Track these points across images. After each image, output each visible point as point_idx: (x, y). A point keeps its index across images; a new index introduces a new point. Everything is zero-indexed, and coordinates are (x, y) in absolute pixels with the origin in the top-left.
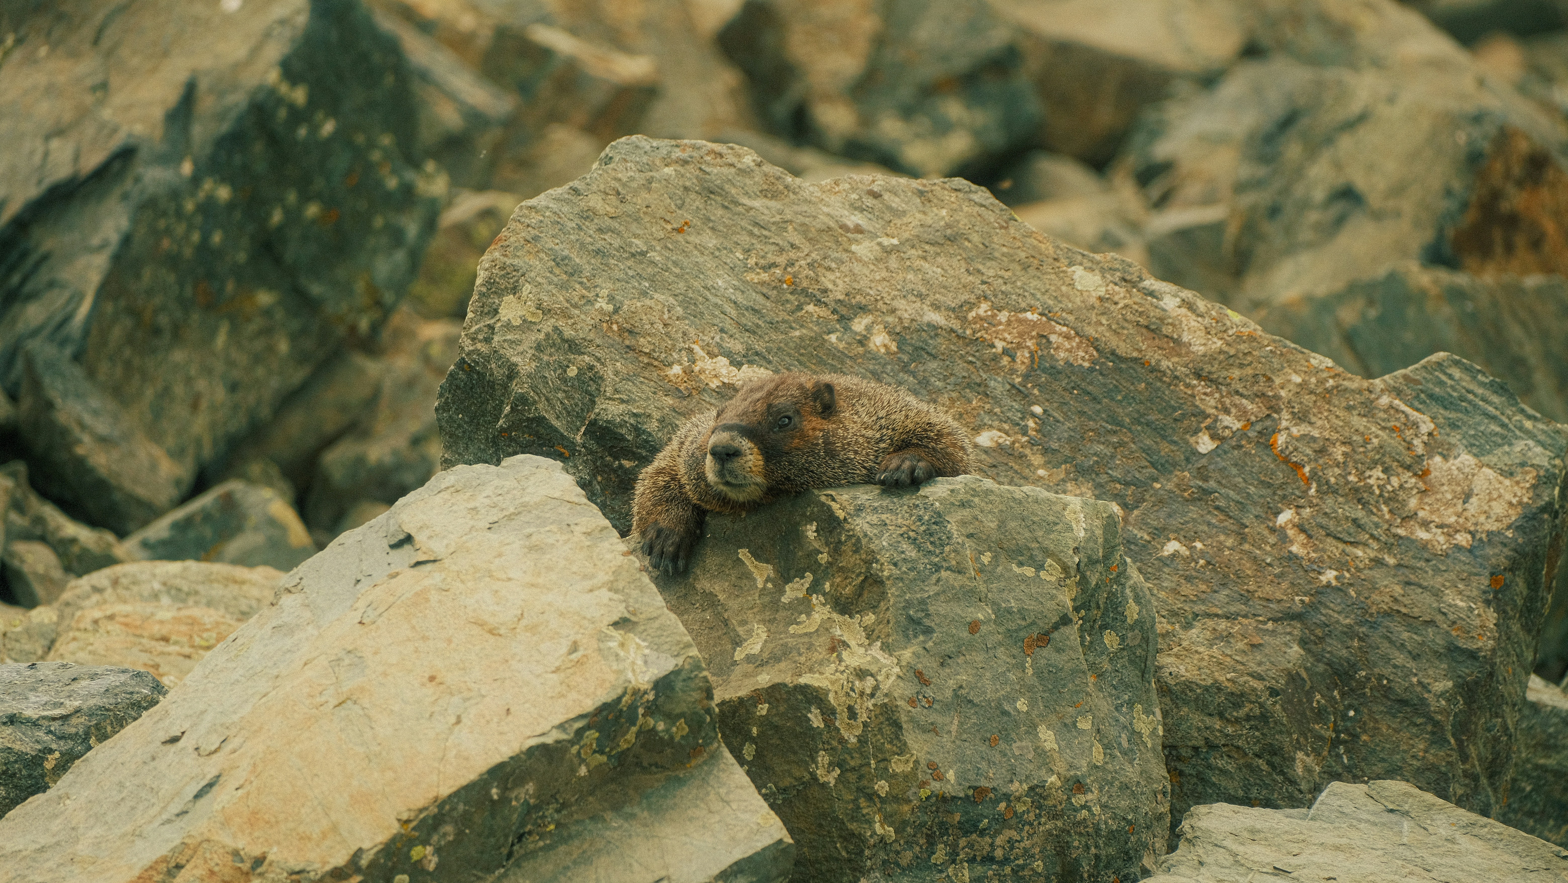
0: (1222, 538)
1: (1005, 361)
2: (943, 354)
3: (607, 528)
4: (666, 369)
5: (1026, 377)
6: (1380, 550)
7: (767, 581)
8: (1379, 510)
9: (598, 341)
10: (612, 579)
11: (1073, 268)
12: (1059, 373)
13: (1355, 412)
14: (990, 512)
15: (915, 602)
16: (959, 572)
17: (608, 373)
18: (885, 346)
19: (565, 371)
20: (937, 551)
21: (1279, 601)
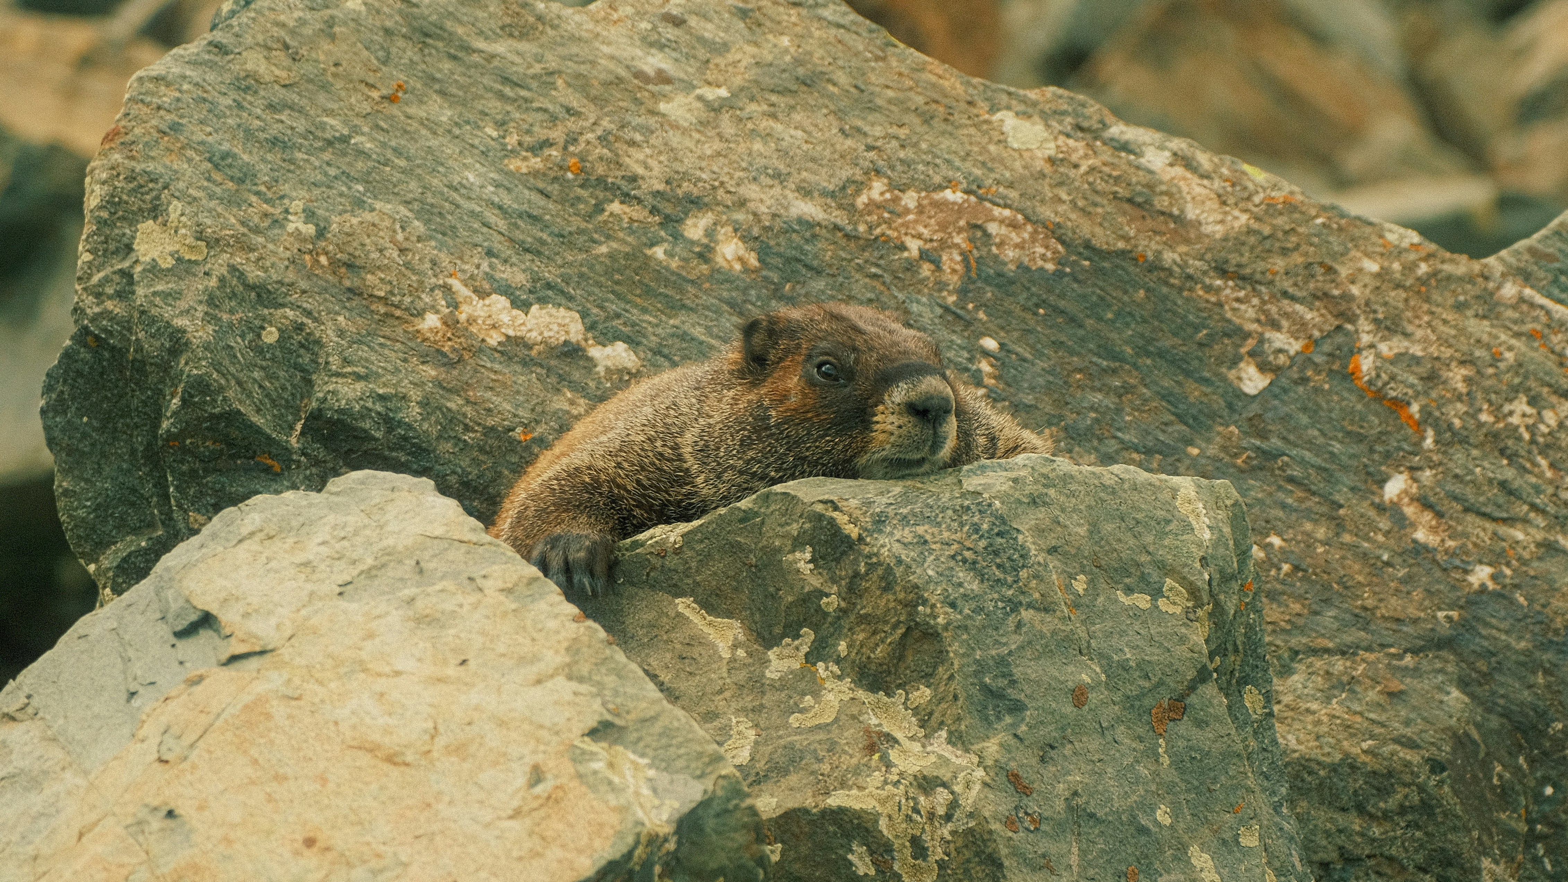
0: (1308, 526)
1: (926, 270)
2: (830, 266)
4: (416, 320)
5: (963, 292)
6: (1549, 528)
7: (735, 646)
8: (1535, 464)
9: (303, 284)
10: (567, 660)
11: (999, 115)
12: (1012, 282)
14: (1074, 510)
15: (991, 663)
16: (1046, 610)
17: (329, 336)
18: (740, 259)
19: (259, 336)
20: (1010, 579)
21: (1415, 621)
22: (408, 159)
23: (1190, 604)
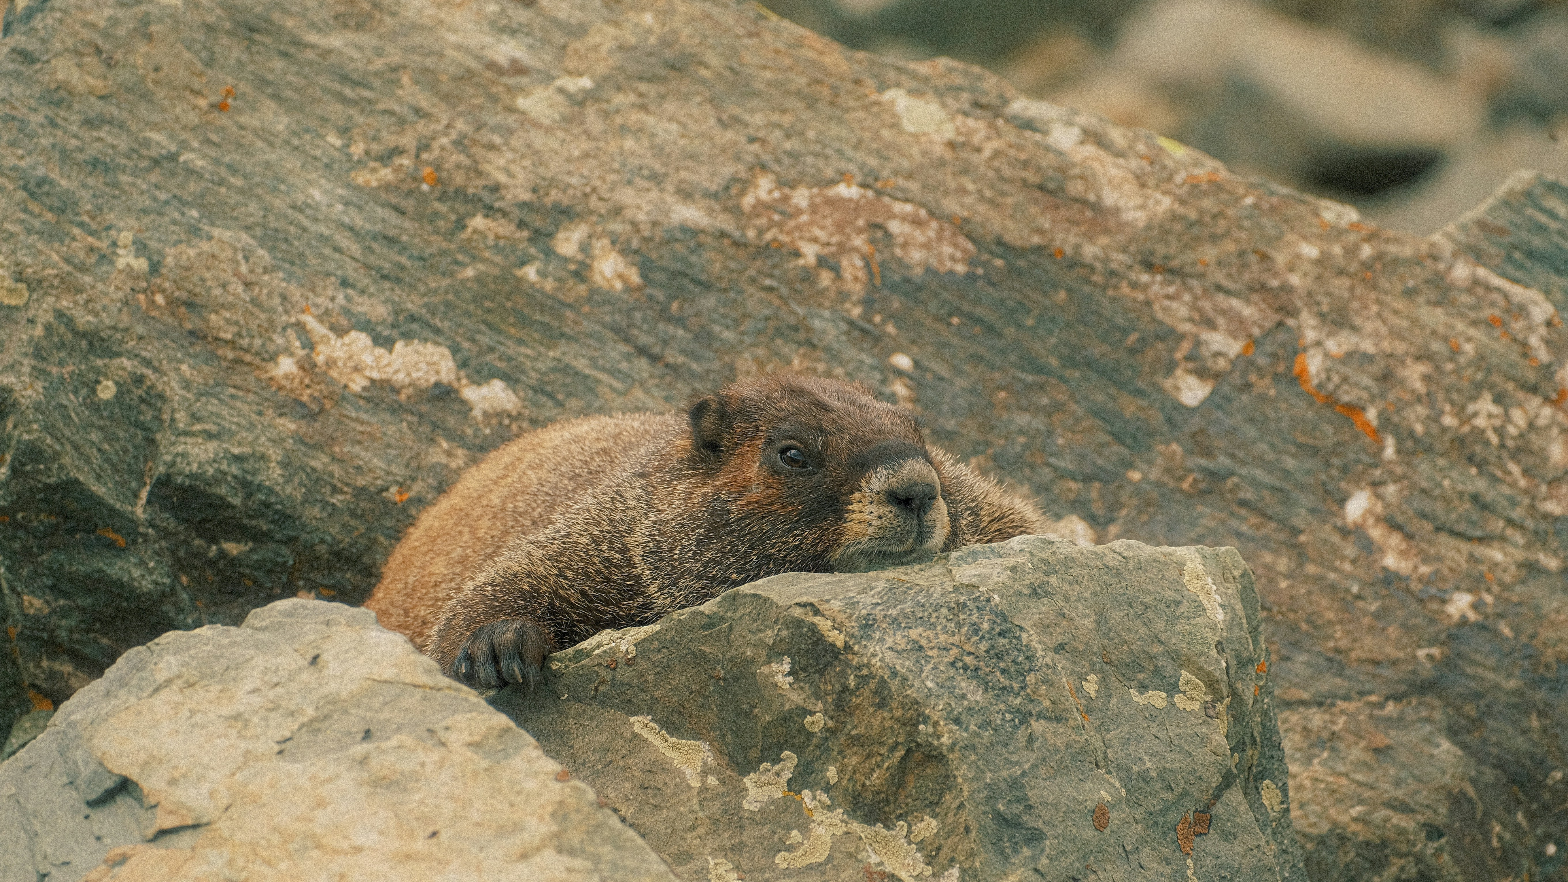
1: (825, 278)
2: (720, 279)
3: (507, 730)
4: (269, 366)
5: (868, 303)
6: (1528, 546)
7: (705, 772)
8: (1507, 472)
9: (140, 329)
10: (554, 828)
12: (919, 288)
13: (1421, 300)
14: (1079, 599)
16: (1058, 719)
17: (173, 388)
18: (620, 276)
19: (94, 391)
20: (1016, 686)
22: (245, 177)
23: (1208, 698)
